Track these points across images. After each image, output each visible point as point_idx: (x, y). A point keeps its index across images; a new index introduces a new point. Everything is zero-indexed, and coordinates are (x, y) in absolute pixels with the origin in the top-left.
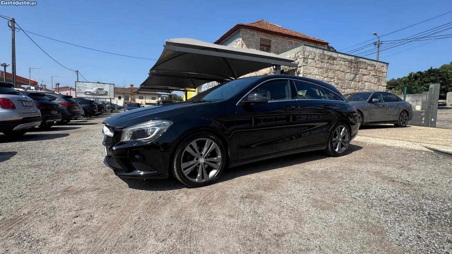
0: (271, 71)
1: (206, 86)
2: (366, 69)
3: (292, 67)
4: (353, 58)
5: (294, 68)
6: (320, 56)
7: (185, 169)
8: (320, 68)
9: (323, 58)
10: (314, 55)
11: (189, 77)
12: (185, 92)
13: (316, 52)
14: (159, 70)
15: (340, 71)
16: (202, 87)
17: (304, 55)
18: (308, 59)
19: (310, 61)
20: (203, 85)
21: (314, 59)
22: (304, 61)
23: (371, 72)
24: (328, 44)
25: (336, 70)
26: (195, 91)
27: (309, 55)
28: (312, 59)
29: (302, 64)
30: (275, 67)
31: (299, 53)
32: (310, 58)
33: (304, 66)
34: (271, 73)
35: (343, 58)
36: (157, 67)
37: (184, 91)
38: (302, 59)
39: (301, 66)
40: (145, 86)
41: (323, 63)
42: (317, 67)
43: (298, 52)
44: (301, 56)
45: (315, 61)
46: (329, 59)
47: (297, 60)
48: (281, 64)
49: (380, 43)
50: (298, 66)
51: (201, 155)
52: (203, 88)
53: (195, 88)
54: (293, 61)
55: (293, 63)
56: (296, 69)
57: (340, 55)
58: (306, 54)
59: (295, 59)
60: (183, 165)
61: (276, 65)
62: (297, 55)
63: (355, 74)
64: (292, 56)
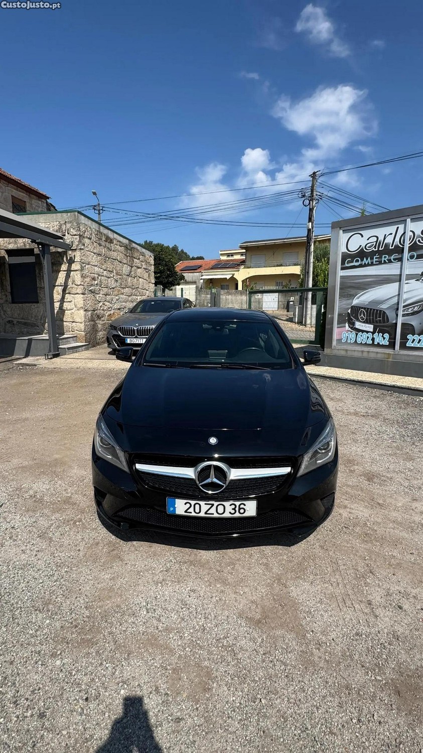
2: (139, 259)
3: (56, 247)
4: (127, 242)
5: (60, 250)
6: (97, 235)
8: (99, 255)
9: (100, 239)
10: (90, 232)
13: (92, 227)
15: (118, 260)
17: (80, 230)
18: (84, 237)
19: (87, 241)
21: (91, 239)
22: (80, 241)
23: (143, 263)
24: (48, 198)
25: (114, 259)
27: (85, 232)
28: (89, 238)
29: (78, 246)
30: (41, 247)
31: (68, 225)
32: (87, 237)
33: (81, 249)
35: (119, 241)
38: (78, 237)
39: (76, 250)
41: (101, 247)
42: (95, 253)
43: (66, 222)
44: (73, 231)
45: (93, 243)
46: (106, 241)
47: (65, 236)
48: (51, 244)
49: (101, 208)
50: (71, 248)
54: (58, 237)
55: (60, 240)
56: (65, 253)
58: (82, 228)
59: (61, 234)
61: (44, 245)
62: (63, 228)
63: (131, 266)
64: (53, 227)
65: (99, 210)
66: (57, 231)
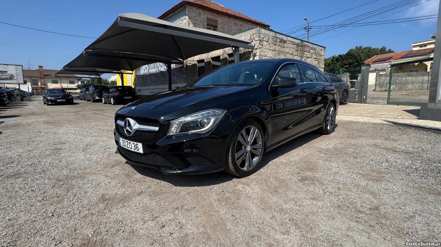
0: (224, 52)
1: (146, 68)
2: (309, 52)
3: (248, 49)
4: (299, 41)
5: (250, 50)
6: (273, 39)
7: (237, 159)
8: (274, 50)
9: (275, 41)
10: (268, 38)
11: (125, 57)
12: (120, 75)
13: (270, 35)
14: (97, 49)
15: (289, 53)
16: (141, 69)
17: (260, 37)
18: (263, 41)
19: (265, 43)
20: (142, 67)
21: (268, 42)
22: (260, 43)
23: (313, 55)
24: (269, 26)
25: (286, 53)
26: (132, 74)
27: (264, 38)
28: (267, 41)
29: (258, 46)
30: (234, 49)
31: (255, 35)
32: (265, 41)
33: (260, 48)
34: (224, 55)
35: (292, 42)
36: (94, 45)
37: (119, 73)
38: (258, 41)
39: (257, 49)
40: (71, 67)
41: (276, 46)
42: (270, 50)
43: (253, 34)
44: (257, 39)
45: (270, 44)
46: (281, 42)
47: (252, 42)
48: (240, 46)
49: (310, 27)
50: (254, 48)
51: (248, 142)
52: (143, 70)
53: (133, 71)
54: (249, 43)
55: (250, 45)
56: (252, 51)
57: (289, 38)
58: (262, 36)
59: (251, 41)
60: (237, 155)
61: (235, 47)
62: (252, 37)
63: (301, 57)
64: (248, 38)
65: (308, 29)
66: (249, 40)
